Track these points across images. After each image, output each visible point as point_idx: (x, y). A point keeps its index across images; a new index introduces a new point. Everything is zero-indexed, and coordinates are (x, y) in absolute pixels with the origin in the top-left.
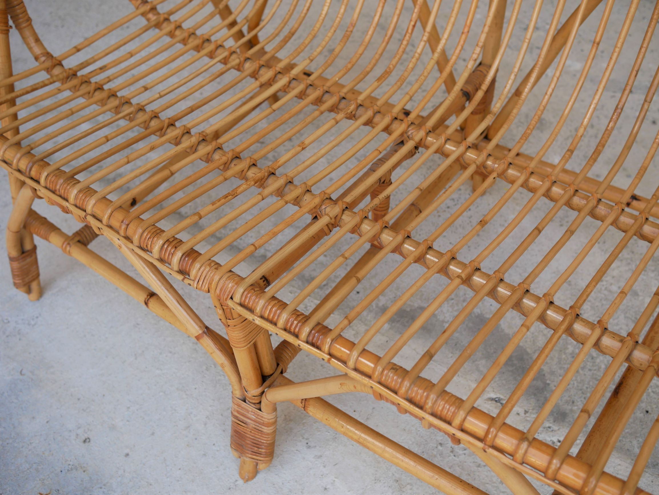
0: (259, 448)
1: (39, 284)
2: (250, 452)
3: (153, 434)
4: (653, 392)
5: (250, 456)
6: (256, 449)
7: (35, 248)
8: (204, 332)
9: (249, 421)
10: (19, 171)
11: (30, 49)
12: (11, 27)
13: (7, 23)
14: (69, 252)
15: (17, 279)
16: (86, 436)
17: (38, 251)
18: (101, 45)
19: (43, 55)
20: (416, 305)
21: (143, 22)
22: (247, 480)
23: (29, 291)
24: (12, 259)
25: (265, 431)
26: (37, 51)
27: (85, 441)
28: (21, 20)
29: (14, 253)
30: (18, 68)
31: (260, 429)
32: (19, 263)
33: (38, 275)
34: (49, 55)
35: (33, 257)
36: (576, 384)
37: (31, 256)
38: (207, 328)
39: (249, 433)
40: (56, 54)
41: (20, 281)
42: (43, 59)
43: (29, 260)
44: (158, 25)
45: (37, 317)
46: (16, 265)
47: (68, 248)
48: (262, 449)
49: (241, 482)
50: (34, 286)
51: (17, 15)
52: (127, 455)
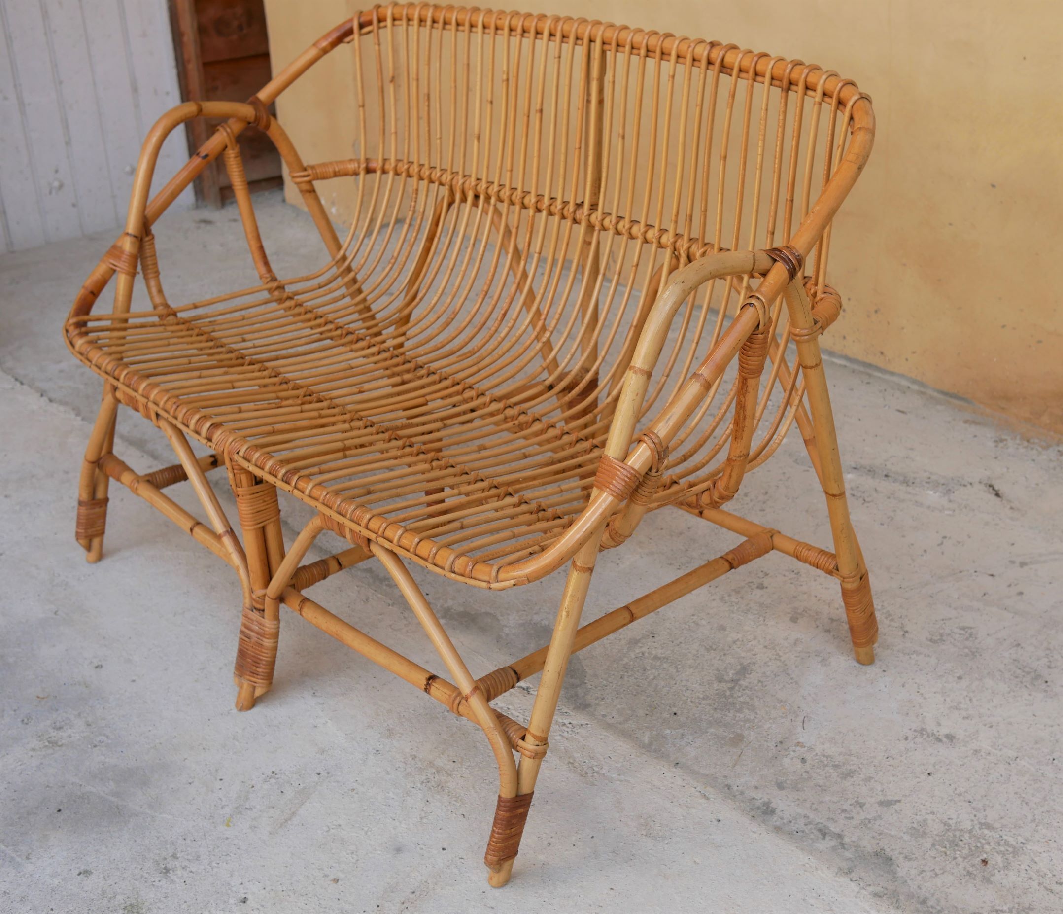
0: (257, 667)
1: (101, 545)
2: (248, 673)
3: (166, 670)
4: (692, 702)
5: (248, 677)
6: (254, 668)
7: (106, 500)
8: (227, 531)
9: (252, 634)
10: (106, 373)
11: (152, 298)
12: (139, 273)
13: (135, 267)
14: (136, 489)
15: (81, 527)
16: (100, 663)
17: (110, 504)
18: (220, 307)
19: (162, 304)
20: (483, 610)
21: (265, 295)
22: (240, 710)
23: (89, 548)
24: (80, 503)
25: (264, 644)
26: (158, 300)
27: (96, 667)
28: (149, 271)
29: (85, 497)
30: (135, 308)
31: (261, 642)
32: (87, 509)
33: (102, 533)
34: (167, 306)
35: (102, 509)
36: (614, 686)
37: (101, 507)
38: (231, 529)
39: (251, 649)
40: (173, 305)
41: (83, 531)
42: (161, 308)
43: (97, 510)
44: (280, 301)
45: (89, 576)
46: (83, 510)
47: (136, 484)
48: (259, 668)
49: (235, 711)
50: (96, 542)
51: (148, 266)
52: (134, 681)
